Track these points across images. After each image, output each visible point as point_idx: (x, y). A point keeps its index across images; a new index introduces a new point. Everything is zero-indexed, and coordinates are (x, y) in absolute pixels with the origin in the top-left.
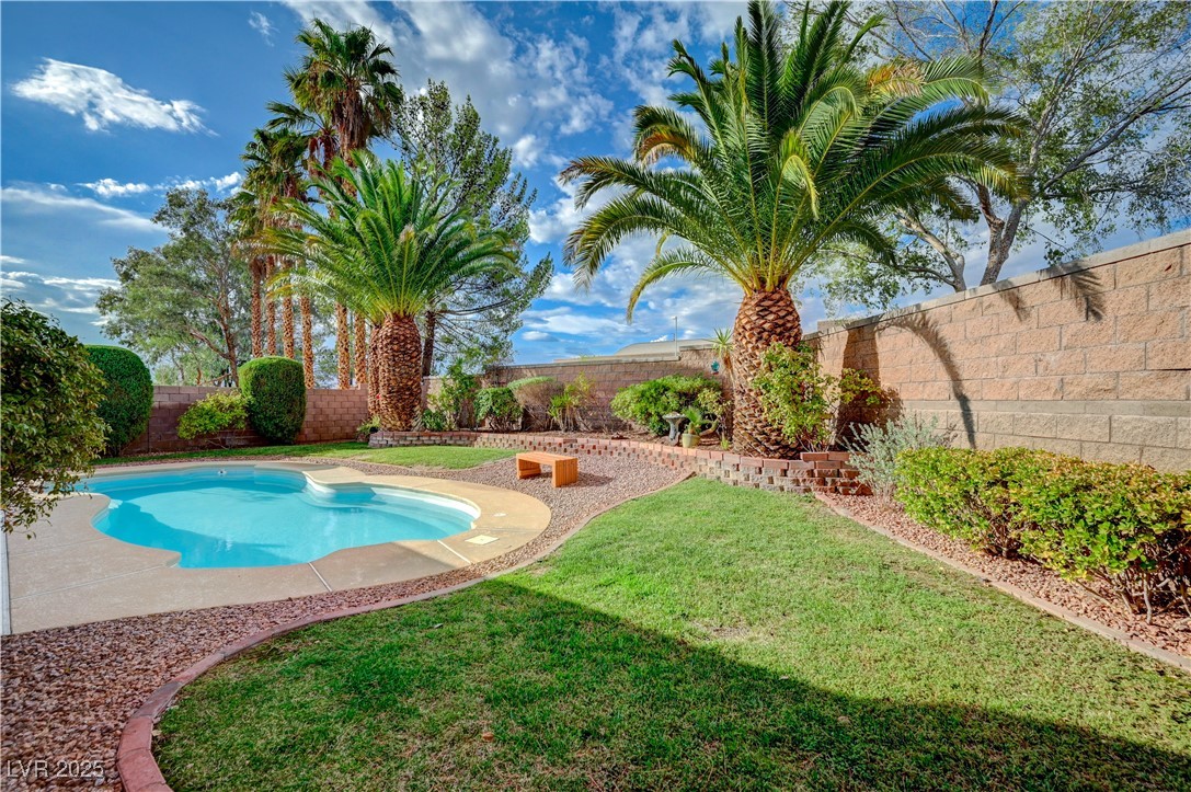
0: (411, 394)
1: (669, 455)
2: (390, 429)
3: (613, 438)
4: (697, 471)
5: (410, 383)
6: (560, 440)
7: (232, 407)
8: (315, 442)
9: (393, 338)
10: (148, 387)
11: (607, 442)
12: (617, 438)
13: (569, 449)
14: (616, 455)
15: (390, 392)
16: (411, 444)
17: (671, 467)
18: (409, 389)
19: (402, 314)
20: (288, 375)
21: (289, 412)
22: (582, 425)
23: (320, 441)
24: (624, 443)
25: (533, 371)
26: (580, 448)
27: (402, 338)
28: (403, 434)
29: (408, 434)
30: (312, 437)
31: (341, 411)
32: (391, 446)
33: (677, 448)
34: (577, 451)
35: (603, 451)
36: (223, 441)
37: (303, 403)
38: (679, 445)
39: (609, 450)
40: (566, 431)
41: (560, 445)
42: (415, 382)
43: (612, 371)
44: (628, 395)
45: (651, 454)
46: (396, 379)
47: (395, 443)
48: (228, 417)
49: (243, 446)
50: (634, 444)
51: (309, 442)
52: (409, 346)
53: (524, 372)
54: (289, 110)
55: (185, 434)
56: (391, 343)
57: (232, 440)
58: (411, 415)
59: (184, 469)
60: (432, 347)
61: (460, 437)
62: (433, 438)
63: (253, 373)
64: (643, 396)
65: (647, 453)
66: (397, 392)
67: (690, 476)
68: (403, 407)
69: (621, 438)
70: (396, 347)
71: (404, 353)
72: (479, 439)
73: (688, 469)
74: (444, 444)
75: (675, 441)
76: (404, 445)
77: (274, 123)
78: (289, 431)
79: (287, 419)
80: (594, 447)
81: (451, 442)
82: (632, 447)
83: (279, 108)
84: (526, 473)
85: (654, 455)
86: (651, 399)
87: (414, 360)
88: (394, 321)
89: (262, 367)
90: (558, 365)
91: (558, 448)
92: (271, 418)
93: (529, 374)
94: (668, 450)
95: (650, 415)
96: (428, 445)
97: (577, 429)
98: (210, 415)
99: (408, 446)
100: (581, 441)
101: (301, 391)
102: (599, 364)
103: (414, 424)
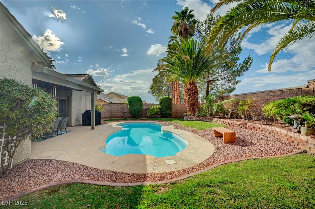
0: (195, 105)
1: (291, 137)
2: (189, 115)
3: (264, 124)
4: (308, 151)
5: (194, 102)
6: (239, 123)
7: (156, 109)
8: (175, 117)
9: (189, 89)
10: (142, 104)
11: (260, 126)
12: (266, 125)
13: (243, 127)
14: (264, 132)
15: (189, 105)
16: (194, 120)
17: (291, 143)
18: (194, 104)
19: (192, 82)
20: (167, 101)
21: (168, 110)
22: (254, 117)
23: (177, 117)
24: (269, 127)
25: (235, 97)
26: (247, 127)
27: (192, 89)
28: (192, 117)
29: (193, 117)
30: (175, 116)
31: (181, 110)
32: (188, 120)
33: (297, 134)
34: (246, 128)
35: (258, 129)
36: (156, 116)
37: (171, 108)
38: (299, 132)
39: (261, 130)
40: (245, 119)
41: (239, 125)
42: (196, 102)
43: (267, 95)
44: (270, 106)
45: (281, 135)
46: (190, 101)
47: (189, 119)
48: (155, 111)
49: (159, 118)
50: (273, 128)
51: (173, 118)
52: (193, 91)
53: (231, 97)
54: (173, 37)
55: (148, 114)
56: (189, 91)
57: (158, 116)
58: (195, 111)
59: (144, 122)
60: (208, 91)
61: (208, 119)
62: (200, 119)
63: (160, 101)
64: (278, 106)
65: (279, 134)
66: (190, 105)
67: (302, 152)
68: (192, 109)
69: (269, 125)
70: (190, 92)
71: (192, 94)
72: (213, 120)
73: (302, 147)
74: (204, 121)
75: (297, 130)
76: (192, 120)
77: (170, 41)
78: (168, 115)
79: (167, 112)
80: (254, 127)
81: (206, 120)
82: (272, 129)
83: (171, 37)
84: (217, 135)
85: (283, 135)
86: (284, 108)
87: (195, 95)
88: (190, 85)
89: (162, 99)
90: (243, 94)
91: (238, 126)
92: (164, 111)
93: (233, 98)
94: (291, 134)
95: (283, 115)
96: (199, 121)
97: (250, 118)
98: (152, 110)
99: (193, 120)
100: (248, 124)
101: (171, 105)
102: (261, 92)
103: (196, 114)
